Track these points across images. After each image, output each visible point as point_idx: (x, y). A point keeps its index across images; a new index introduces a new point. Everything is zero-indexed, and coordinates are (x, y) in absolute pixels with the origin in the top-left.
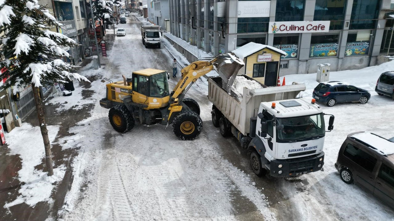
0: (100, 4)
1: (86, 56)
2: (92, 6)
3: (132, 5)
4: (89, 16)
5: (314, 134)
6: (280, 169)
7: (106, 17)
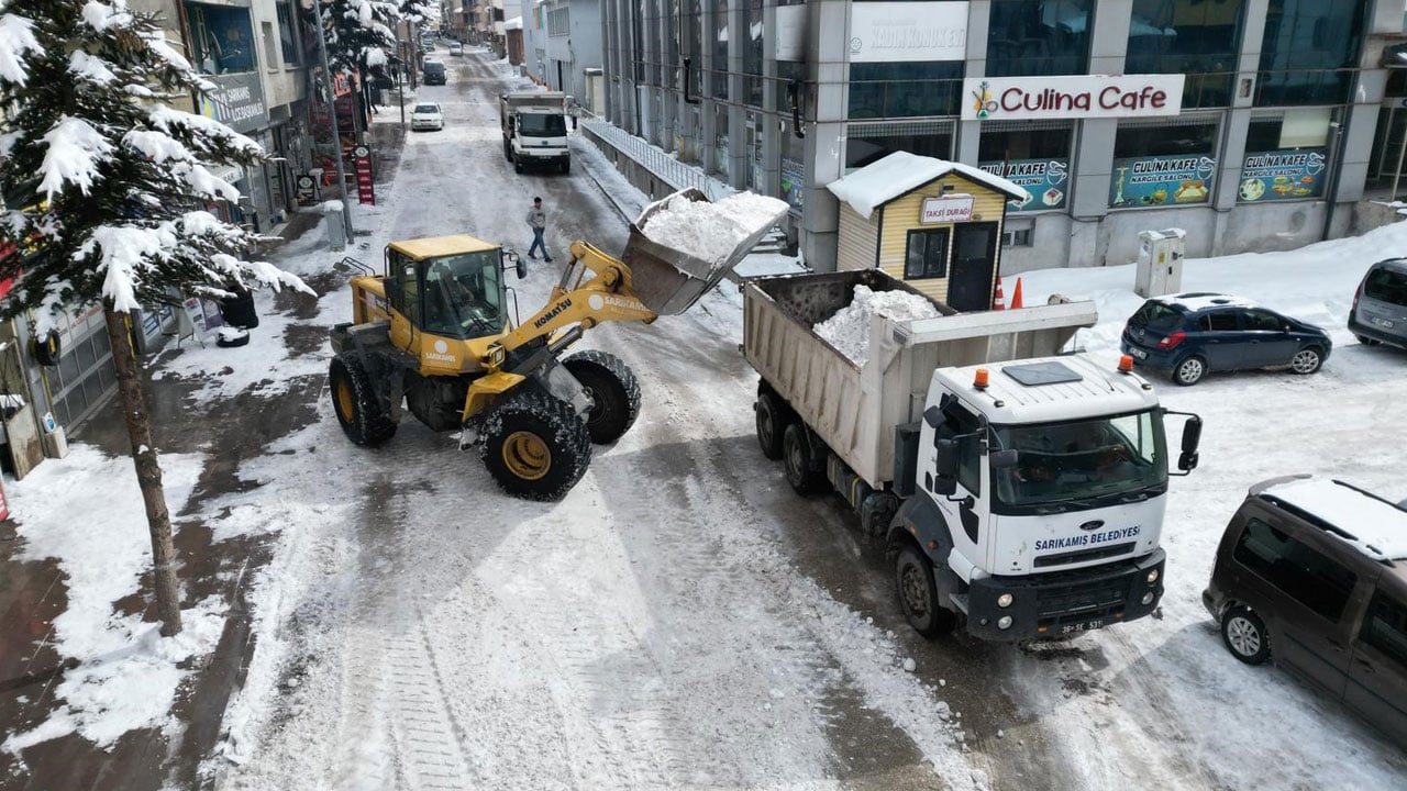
0: (352, 13)
1: (302, 204)
2: (320, 20)
3: (466, 21)
4: (313, 56)
6: (1004, 611)
7: (371, 61)
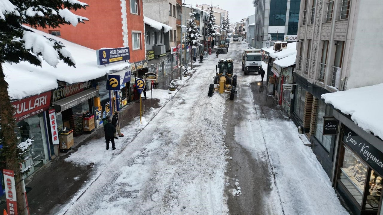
0: (212, 29)
2: (207, 30)
3: (239, 31)
4: (206, 35)
5: (259, 60)
6: (247, 69)
7: (213, 35)
